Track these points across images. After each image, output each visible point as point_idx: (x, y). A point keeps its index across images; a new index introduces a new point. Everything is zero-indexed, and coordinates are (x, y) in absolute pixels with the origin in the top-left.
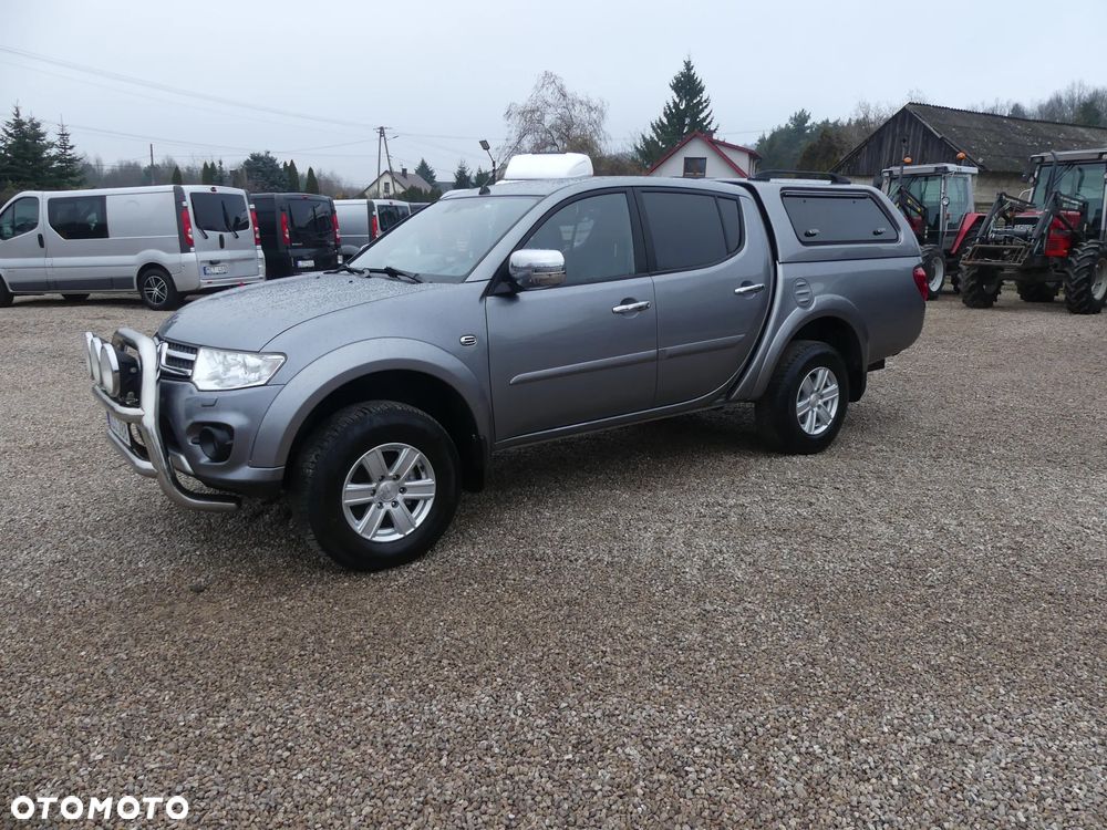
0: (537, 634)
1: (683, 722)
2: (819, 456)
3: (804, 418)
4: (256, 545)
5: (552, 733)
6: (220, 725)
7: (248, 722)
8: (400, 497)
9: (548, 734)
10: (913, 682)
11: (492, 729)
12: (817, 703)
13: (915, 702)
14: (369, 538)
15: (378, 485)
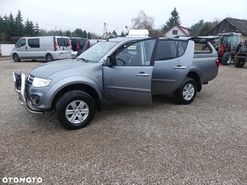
0: (106, 149)
1: (133, 176)
2: (188, 105)
3: (185, 96)
4: (50, 121)
5: (100, 176)
6: (24, 168)
7: (31, 167)
8: (80, 113)
9: (99, 177)
10: (195, 169)
11: (87, 174)
12: (168, 174)
13: (193, 175)
14: (72, 122)
15: (75, 110)
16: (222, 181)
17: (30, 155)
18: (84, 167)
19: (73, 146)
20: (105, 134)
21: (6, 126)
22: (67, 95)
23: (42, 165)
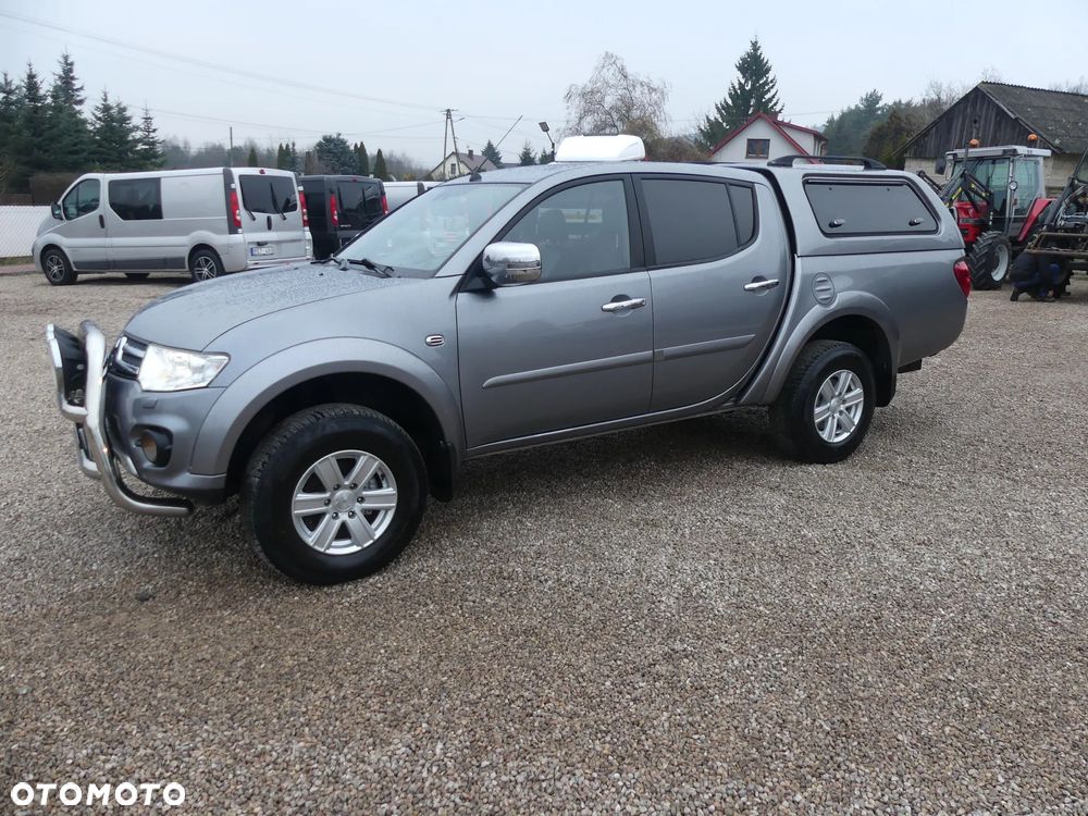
0: (481, 669)
1: (615, 796)
2: (839, 466)
3: (822, 426)
4: (217, 549)
5: (463, 799)
6: (109, 766)
7: (139, 764)
8: (357, 507)
9: (458, 800)
10: (896, 758)
11: (399, 789)
12: (775, 780)
13: (892, 787)
14: (322, 550)
15: (333, 495)
16: (1026, 809)
17: (132, 705)
18: (385, 758)
19: (331, 661)
20: (474, 602)
21: (17, 573)
22: (299, 424)
23: (188, 750)
